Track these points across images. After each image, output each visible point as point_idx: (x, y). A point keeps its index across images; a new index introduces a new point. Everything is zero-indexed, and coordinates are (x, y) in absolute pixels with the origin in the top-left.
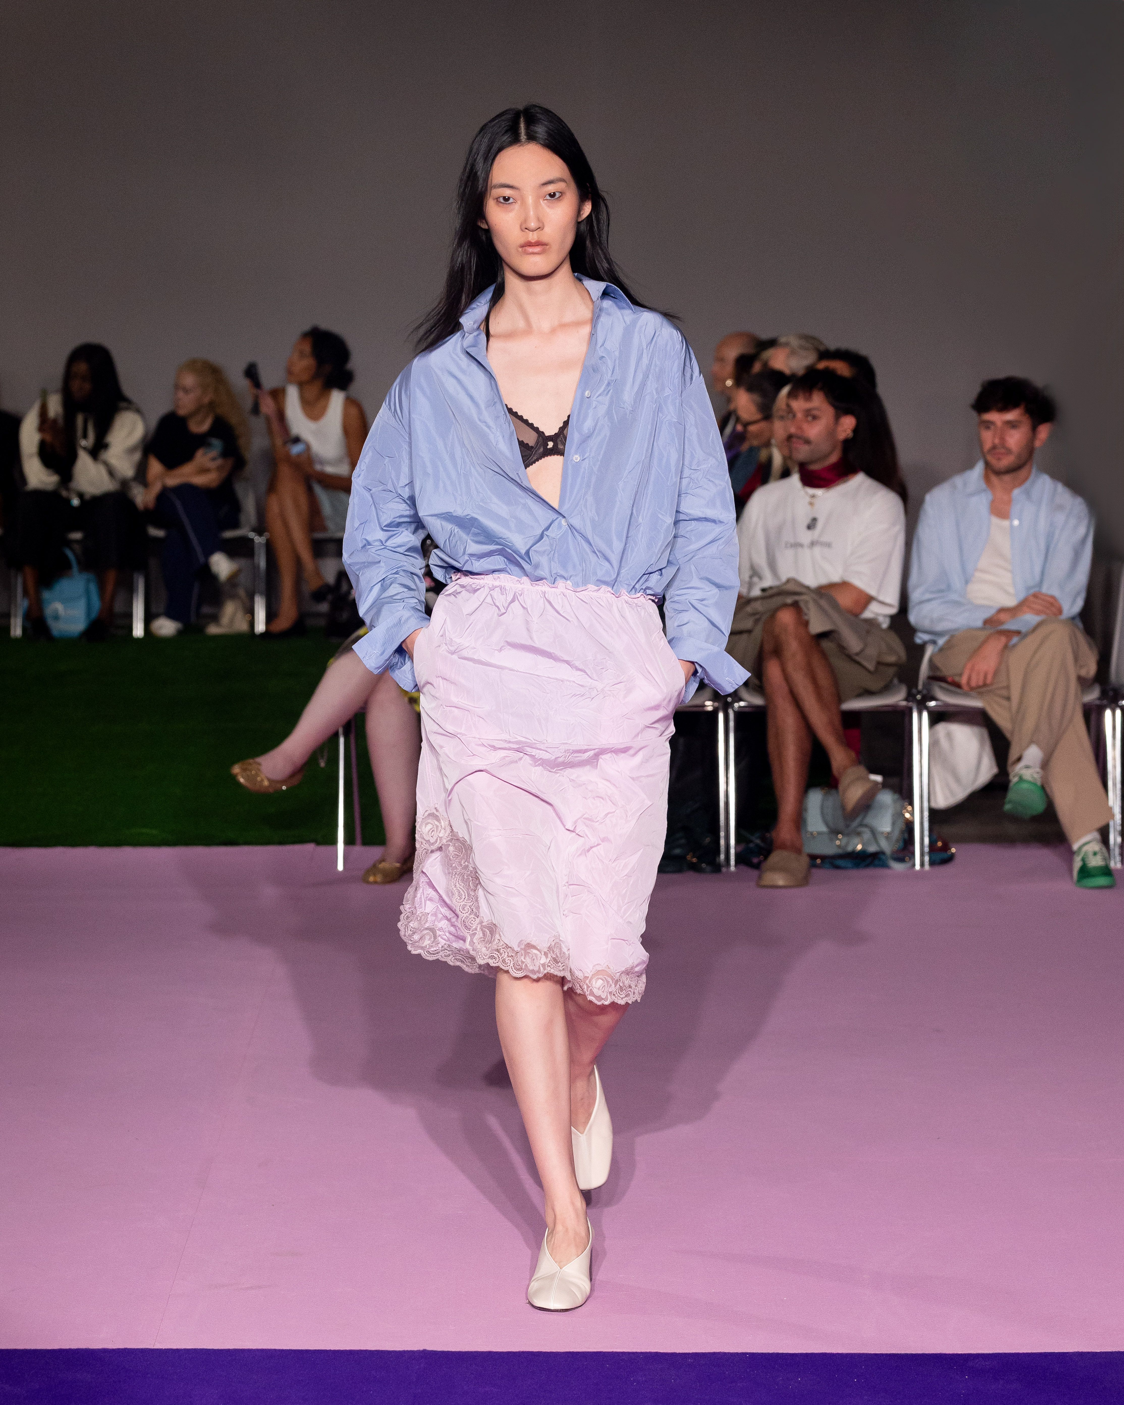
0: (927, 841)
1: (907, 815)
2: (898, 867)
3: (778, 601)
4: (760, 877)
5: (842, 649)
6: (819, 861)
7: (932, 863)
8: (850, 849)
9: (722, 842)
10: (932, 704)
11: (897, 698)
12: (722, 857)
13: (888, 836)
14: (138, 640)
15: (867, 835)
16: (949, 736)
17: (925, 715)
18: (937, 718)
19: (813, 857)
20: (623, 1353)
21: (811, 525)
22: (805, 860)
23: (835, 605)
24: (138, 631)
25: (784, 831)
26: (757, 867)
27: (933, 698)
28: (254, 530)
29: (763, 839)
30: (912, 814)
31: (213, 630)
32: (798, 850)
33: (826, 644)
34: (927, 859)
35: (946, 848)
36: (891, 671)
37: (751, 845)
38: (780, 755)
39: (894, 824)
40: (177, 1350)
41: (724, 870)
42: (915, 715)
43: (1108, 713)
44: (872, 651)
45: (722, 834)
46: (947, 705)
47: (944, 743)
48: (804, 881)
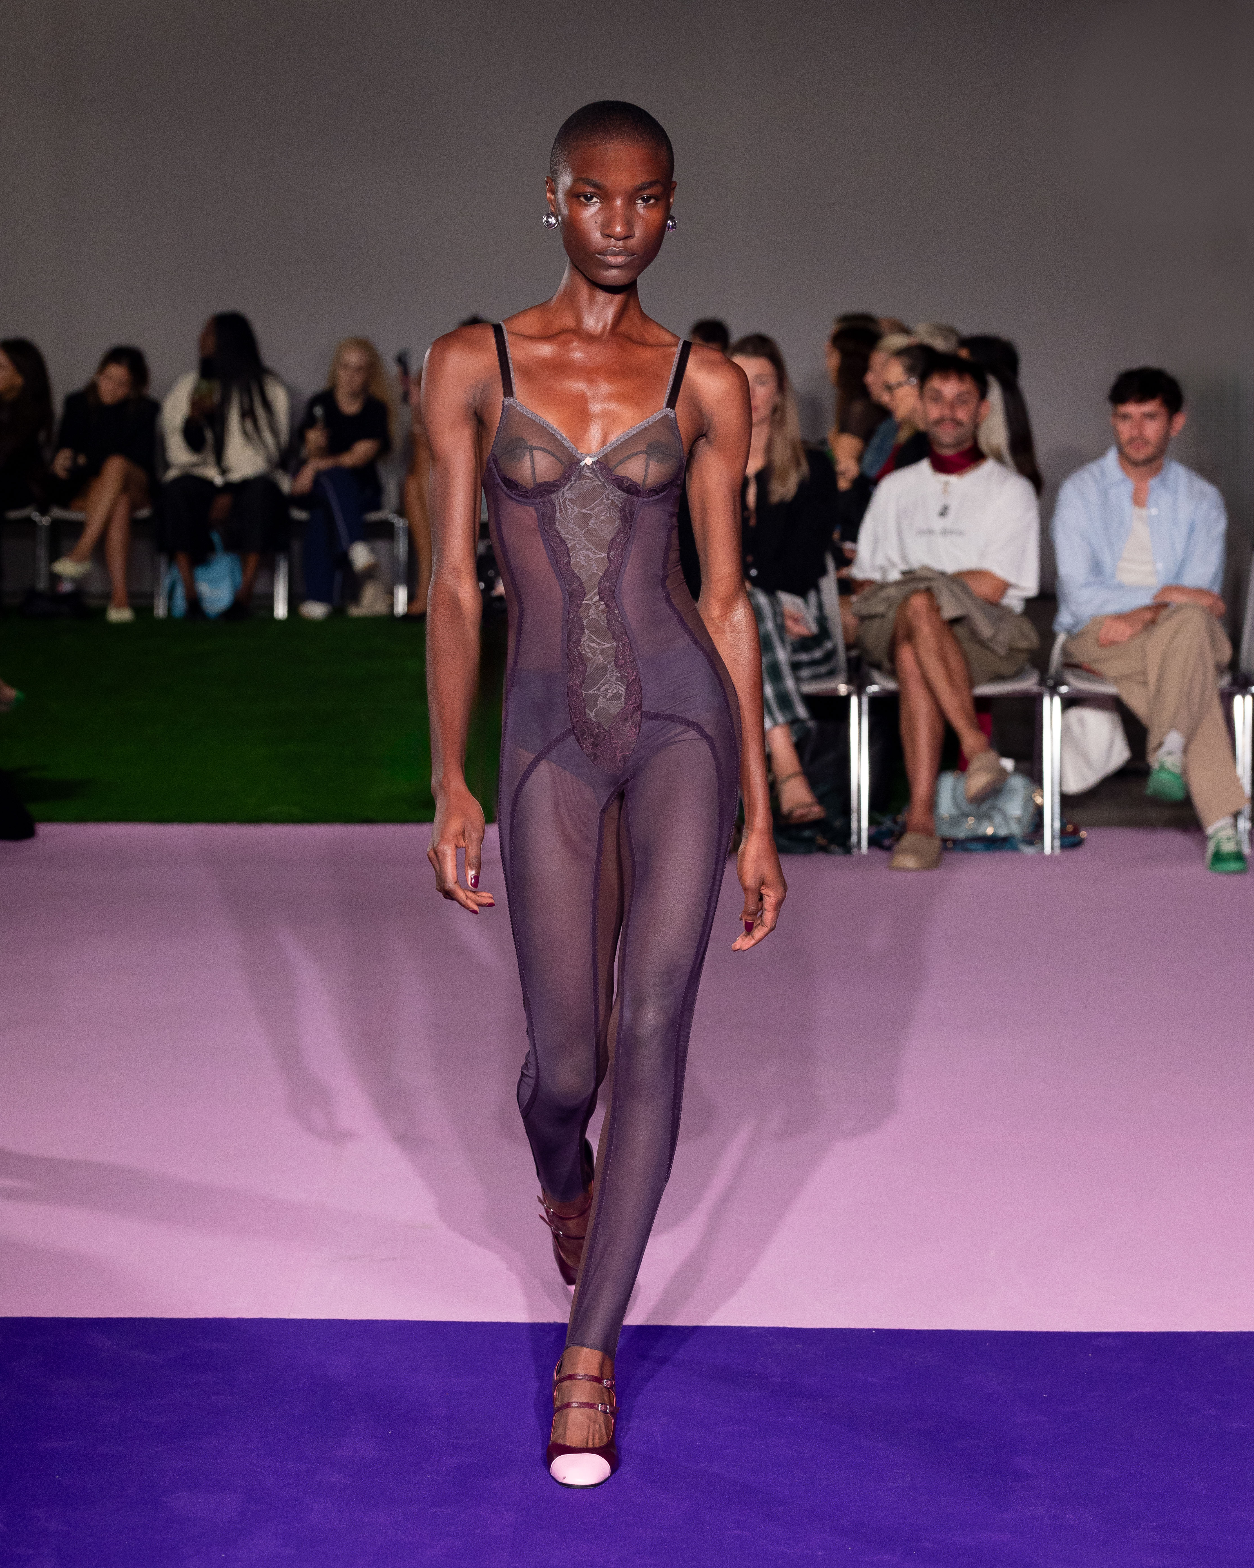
0: (1057, 825)
1: (1038, 800)
2: (1028, 851)
3: (911, 586)
4: (890, 860)
5: (974, 634)
6: (950, 845)
7: (1063, 847)
8: (980, 832)
9: (854, 825)
10: (1064, 689)
11: (1029, 684)
12: (854, 839)
13: (1019, 820)
14: (280, 622)
15: (998, 818)
16: (1081, 722)
17: (1057, 700)
18: (1069, 703)
19: (945, 840)
20: (751, 1328)
21: (944, 512)
22: (937, 843)
23: (967, 591)
24: (281, 611)
25: (917, 814)
26: (889, 849)
27: (1063, 683)
28: (394, 512)
29: (895, 822)
30: (1042, 797)
31: (355, 611)
32: (929, 832)
33: (959, 630)
34: (1057, 843)
35: (1076, 832)
36: (1023, 657)
37: (884, 828)
38: (913, 740)
39: (1025, 808)
40: (312, 1320)
41: (855, 851)
42: (1046, 701)
43: (1238, 700)
44: (1004, 637)
45: (854, 817)
46: (1078, 690)
47: (1076, 728)
48: (935, 864)
